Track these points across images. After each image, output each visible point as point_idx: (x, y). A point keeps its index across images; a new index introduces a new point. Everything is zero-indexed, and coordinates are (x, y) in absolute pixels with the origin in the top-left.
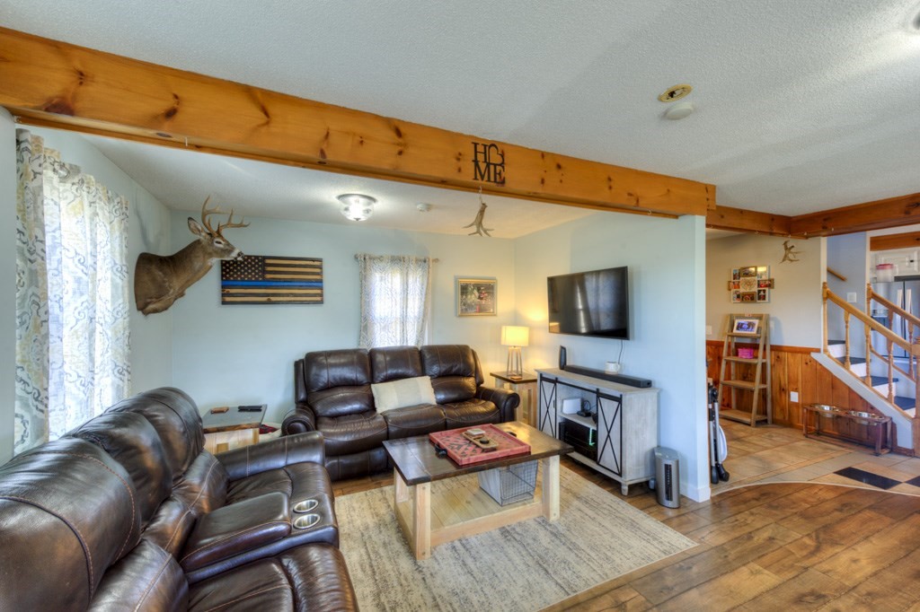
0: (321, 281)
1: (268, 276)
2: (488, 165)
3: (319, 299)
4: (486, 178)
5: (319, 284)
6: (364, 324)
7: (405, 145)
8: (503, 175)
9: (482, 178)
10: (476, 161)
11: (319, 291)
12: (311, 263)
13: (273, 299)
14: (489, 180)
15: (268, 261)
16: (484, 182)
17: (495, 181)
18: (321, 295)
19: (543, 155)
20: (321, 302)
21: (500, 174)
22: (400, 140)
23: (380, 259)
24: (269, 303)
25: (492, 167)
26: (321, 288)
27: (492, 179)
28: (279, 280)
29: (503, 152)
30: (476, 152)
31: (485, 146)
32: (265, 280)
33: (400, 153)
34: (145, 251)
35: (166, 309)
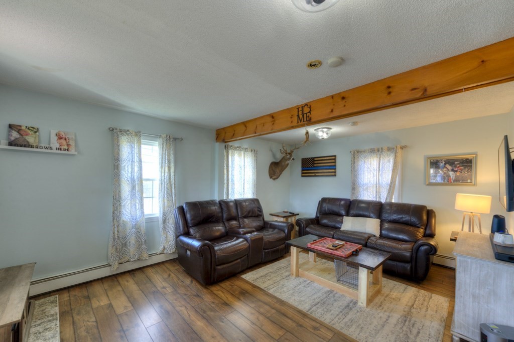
0: (335, 166)
1: (315, 165)
2: (303, 114)
3: (333, 174)
4: (302, 121)
5: (334, 167)
6: (354, 187)
7: (274, 121)
8: (310, 116)
9: (301, 121)
10: (298, 116)
11: (333, 171)
12: (331, 158)
13: (317, 174)
14: (304, 121)
15: (316, 159)
16: (302, 123)
17: (307, 120)
18: (335, 172)
19: (332, 97)
20: (335, 175)
21: (309, 117)
22: (273, 120)
23: (364, 151)
24: (315, 176)
25: (305, 115)
26: (335, 169)
27: (305, 120)
28: (319, 166)
29: (310, 106)
30: (298, 111)
31: (302, 107)
32: (315, 167)
33: (273, 124)
34: (274, 161)
35: (277, 178)
